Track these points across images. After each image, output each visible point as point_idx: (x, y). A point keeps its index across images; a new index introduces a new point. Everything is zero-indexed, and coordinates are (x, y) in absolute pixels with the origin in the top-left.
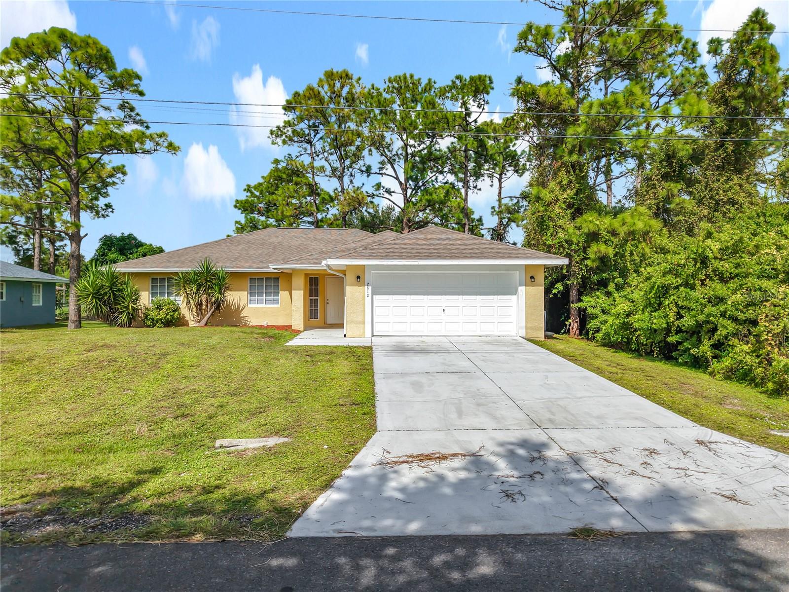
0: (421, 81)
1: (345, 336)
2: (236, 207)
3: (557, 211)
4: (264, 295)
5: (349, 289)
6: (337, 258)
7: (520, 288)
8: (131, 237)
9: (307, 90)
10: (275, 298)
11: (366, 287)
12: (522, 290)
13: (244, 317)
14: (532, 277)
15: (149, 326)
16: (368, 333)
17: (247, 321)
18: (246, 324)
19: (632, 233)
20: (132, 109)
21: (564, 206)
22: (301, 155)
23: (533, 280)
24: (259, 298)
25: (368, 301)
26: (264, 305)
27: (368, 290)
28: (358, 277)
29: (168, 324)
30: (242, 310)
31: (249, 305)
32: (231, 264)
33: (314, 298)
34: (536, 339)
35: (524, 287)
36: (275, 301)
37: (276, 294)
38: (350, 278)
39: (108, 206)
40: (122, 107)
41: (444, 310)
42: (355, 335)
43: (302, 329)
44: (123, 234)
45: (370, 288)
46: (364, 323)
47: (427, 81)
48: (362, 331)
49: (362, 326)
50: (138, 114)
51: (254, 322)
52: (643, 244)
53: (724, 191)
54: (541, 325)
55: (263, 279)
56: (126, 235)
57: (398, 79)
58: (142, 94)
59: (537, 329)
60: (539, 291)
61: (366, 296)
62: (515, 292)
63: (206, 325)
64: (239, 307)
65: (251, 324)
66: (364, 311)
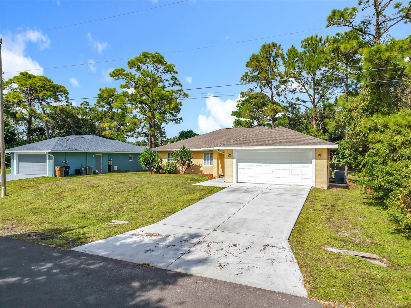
0: (322, 38)
1: (224, 182)
2: (232, 115)
3: (356, 114)
4: (210, 161)
5: (226, 160)
6: (219, 146)
7: (313, 160)
8: (191, 131)
9: (252, 56)
11: (233, 159)
12: (314, 161)
13: (201, 170)
14: (320, 155)
15: (164, 173)
16: (234, 181)
20: (176, 79)
21: (361, 111)
22: (256, 88)
23: (319, 156)
24: (208, 162)
25: (234, 166)
27: (234, 161)
28: (230, 155)
29: (171, 172)
30: (201, 167)
31: (204, 165)
32: (196, 147)
34: (322, 188)
35: (315, 160)
36: (212, 164)
38: (226, 155)
39: (181, 119)
40: (172, 79)
41: (272, 171)
42: (228, 182)
43: (217, 177)
44: (187, 130)
45: (235, 160)
46: (232, 176)
47: (326, 38)
48: (231, 180)
49: (231, 177)
50: (178, 81)
54: (325, 181)
56: (189, 130)
57: (307, 40)
58: (177, 73)
59: (322, 183)
60: (324, 162)
61: (233, 163)
62: (310, 163)
63: (184, 173)
64: (199, 166)
65: (204, 173)
66: (232, 170)
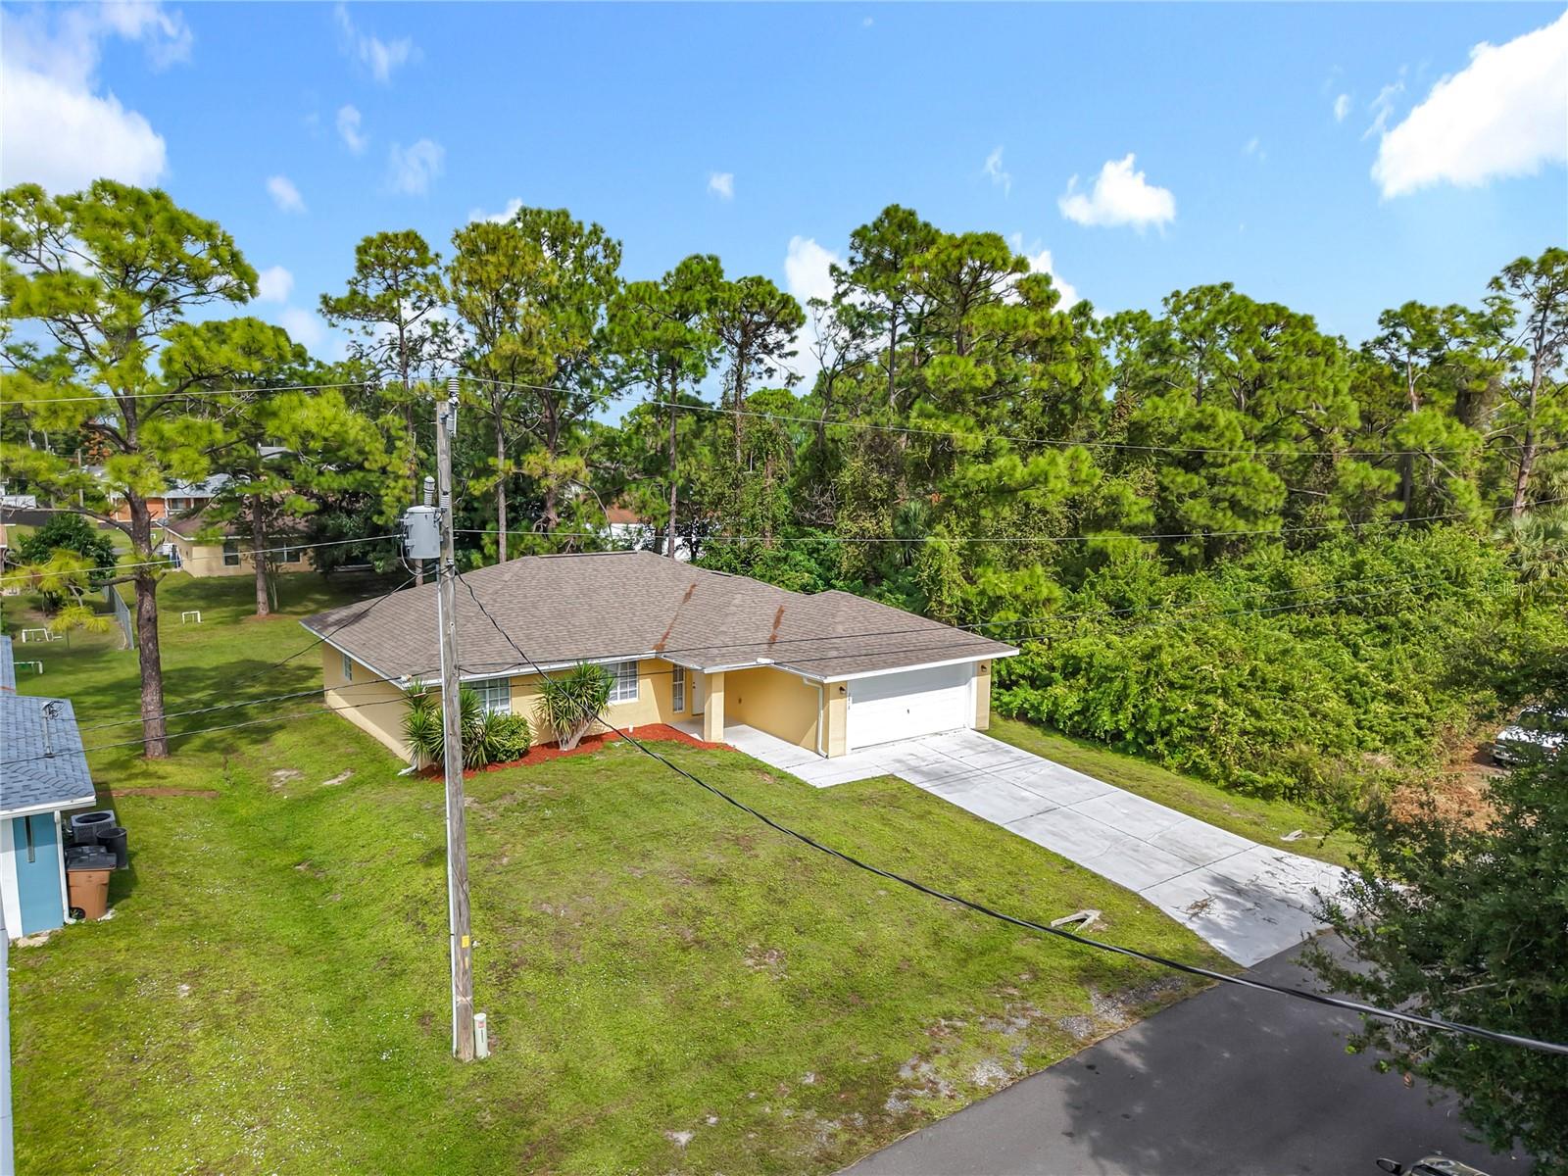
1: (827, 756)
7: (973, 679)
11: (848, 698)
14: (983, 667)
16: (848, 748)
23: (983, 670)
25: (849, 713)
27: (849, 701)
28: (841, 689)
36: (633, 694)
45: (851, 698)
46: (845, 738)
48: (843, 747)
49: (843, 742)
54: (987, 714)
59: (983, 719)
61: (848, 708)
62: (965, 684)
66: (845, 725)
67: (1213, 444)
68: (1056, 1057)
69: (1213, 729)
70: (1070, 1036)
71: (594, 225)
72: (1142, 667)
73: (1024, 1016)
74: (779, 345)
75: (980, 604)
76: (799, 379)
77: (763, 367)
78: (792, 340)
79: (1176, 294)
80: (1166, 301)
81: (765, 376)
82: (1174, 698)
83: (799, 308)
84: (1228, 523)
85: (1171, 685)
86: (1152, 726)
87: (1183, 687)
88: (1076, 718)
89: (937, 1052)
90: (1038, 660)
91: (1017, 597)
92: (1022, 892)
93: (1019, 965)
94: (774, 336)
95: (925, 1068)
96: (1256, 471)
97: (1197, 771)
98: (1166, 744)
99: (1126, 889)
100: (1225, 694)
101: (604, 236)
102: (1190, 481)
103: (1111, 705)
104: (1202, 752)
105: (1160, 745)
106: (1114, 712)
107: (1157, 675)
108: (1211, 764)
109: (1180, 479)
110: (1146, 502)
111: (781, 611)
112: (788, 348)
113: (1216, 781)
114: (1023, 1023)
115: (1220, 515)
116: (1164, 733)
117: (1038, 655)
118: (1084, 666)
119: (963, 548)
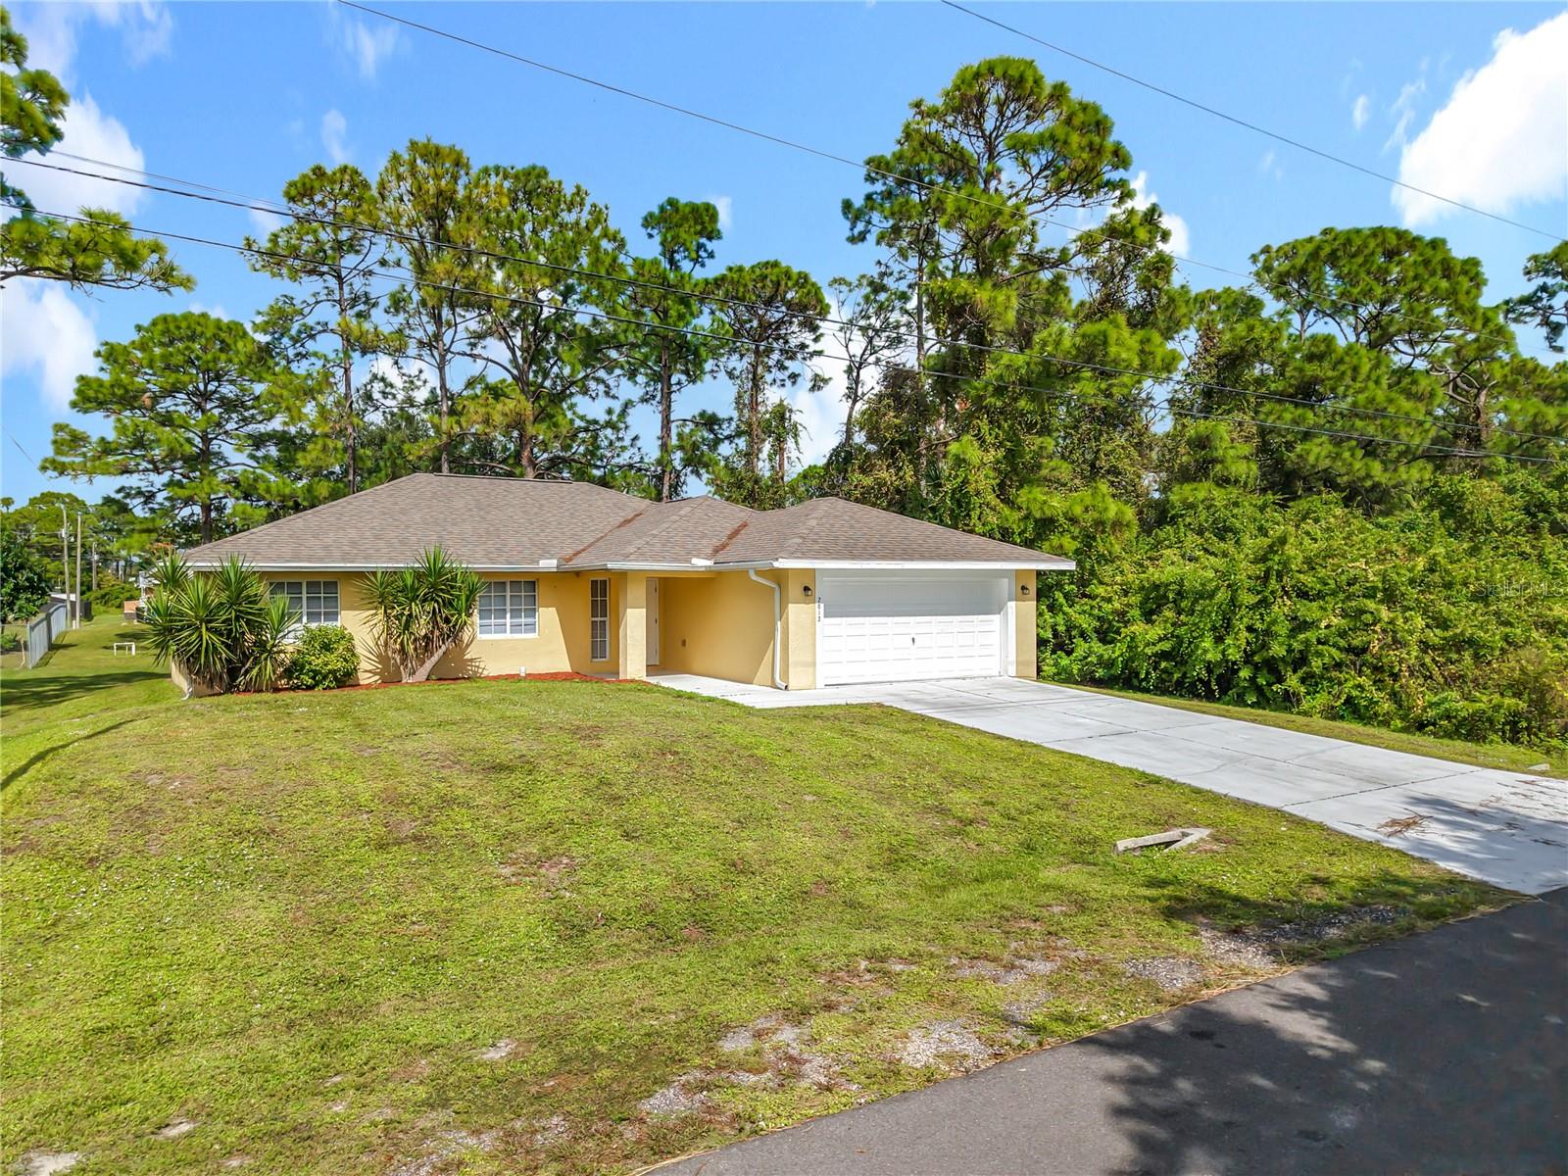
4: (508, 615)
7: (1009, 604)
10: (530, 620)
11: (817, 604)
12: (1012, 605)
13: (471, 660)
14: (1021, 588)
15: (308, 688)
16: (820, 681)
17: (478, 667)
18: (476, 672)
19: (1099, 523)
23: (1025, 591)
24: (499, 621)
25: (820, 628)
26: (508, 635)
27: (819, 609)
28: (806, 589)
30: (468, 646)
31: (481, 635)
33: (599, 619)
36: (531, 627)
37: (532, 612)
38: (794, 589)
41: (913, 640)
43: (645, 679)
45: (822, 605)
46: (814, 664)
48: (811, 678)
49: (811, 670)
51: (491, 668)
52: (1112, 538)
53: (1106, 455)
55: (504, 583)
61: (817, 619)
62: (1003, 610)
63: (427, 679)
65: (485, 673)
66: (814, 644)
67: (1330, 374)
68: (1112, 1020)
69: (1375, 647)
70: (1149, 985)
71: (578, 188)
72: (1259, 569)
73: (1047, 958)
74: (803, 346)
75: (1024, 531)
76: (826, 381)
77: (787, 373)
78: (816, 340)
79: (1266, 250)
80: (1254, 258)
81: (788, 383)
82: (1309, 610)
83: (818, 290)
84: (1357, 465)
85: (1303, 594)
86: (1277, 650)
87: (1320, 596)
88: (1163, 665)
89: (829, 1007)
90: (1107, 607)
91: (1073, 520)
92: (1065, 807)
93: (1050, 895)
94: (798, 336)
95: (788, 1035)
96: (1391, 401)
97: (1355, 710)
98: (1303, 681)
99: (1256, 805)
100: (1390, 597)
101: (588, 201)
102: (1303, 418)
103: (1214, 629)
104: (1361, 680)
105: (1293, 682)
106: (1219, 640)
107: (1280, 576)
108: (1377, 695)
109: (1288, 416)
110: (1246, 449)
111: (745, 525)
112: (813, 347)
113: (1386, 724)
114: (1042, 967)
115: (1347, 455)
116: (1300, 661)
117: (1109, 600)
118: (1171, 596)
119: (998, 462)
